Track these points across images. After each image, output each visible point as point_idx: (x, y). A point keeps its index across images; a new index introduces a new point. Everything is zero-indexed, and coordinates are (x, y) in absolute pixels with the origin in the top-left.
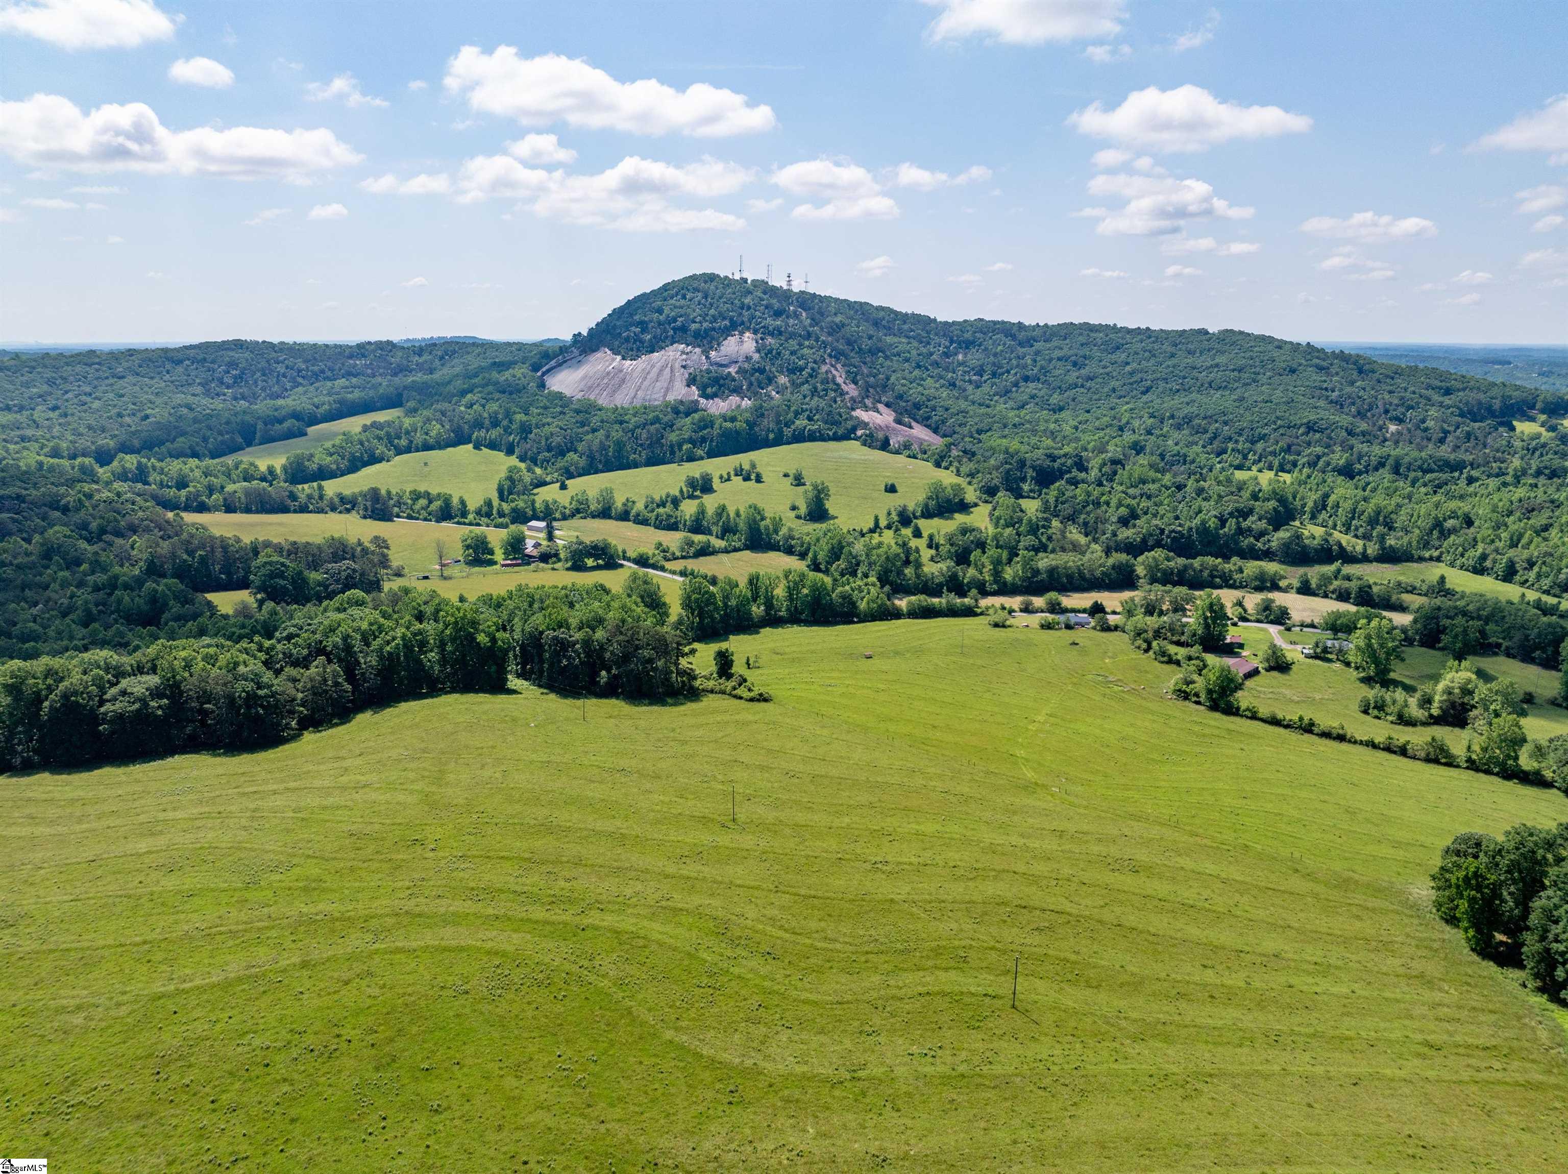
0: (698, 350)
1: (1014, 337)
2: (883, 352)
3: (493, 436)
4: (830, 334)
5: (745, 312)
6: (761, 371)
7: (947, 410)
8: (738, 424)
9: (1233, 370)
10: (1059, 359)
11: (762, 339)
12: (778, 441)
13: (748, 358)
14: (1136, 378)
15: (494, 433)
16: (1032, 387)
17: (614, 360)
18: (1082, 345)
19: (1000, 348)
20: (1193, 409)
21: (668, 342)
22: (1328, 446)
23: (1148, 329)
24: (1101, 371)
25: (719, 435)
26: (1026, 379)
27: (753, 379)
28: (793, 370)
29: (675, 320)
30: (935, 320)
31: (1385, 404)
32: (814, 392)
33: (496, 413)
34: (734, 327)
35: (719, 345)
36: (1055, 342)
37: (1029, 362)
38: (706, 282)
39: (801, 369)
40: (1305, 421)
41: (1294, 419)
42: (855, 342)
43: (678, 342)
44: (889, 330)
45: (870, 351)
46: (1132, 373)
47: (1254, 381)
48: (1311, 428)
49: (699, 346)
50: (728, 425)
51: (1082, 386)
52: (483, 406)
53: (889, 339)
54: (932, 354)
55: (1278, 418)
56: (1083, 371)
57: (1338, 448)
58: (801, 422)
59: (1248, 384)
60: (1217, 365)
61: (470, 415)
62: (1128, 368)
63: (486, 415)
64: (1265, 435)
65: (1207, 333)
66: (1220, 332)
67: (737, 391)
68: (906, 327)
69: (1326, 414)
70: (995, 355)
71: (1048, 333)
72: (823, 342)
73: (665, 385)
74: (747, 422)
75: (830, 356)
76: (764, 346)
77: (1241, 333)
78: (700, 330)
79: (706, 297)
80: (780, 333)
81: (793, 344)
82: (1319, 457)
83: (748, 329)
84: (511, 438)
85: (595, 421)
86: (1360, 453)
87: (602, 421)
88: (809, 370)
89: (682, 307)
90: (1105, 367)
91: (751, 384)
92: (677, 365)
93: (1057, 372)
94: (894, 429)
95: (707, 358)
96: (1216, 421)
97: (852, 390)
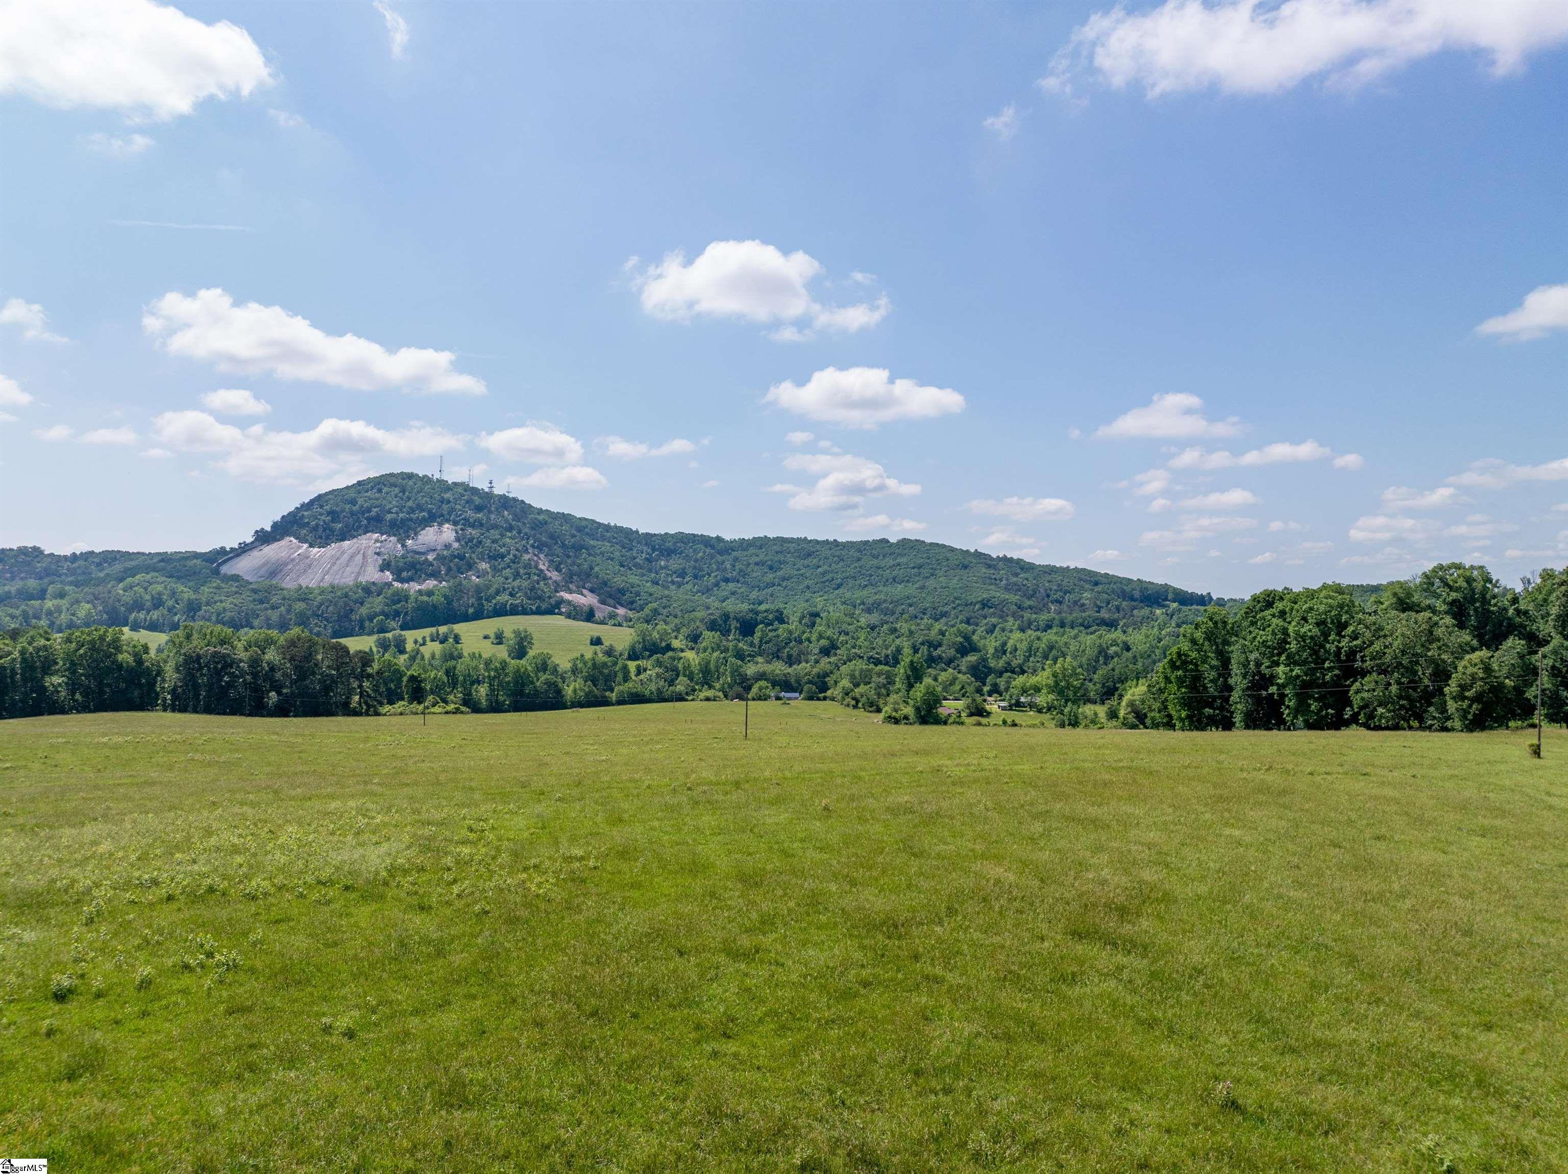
0: (393, 539)
1: (713, 547)
2: (587, 549)
3: (155, 617)
4: (533, 528)
5: (445, 507)
6: (461, 557)
7: (651, 595)
8: (435, 598)
9: (913, 568)
10: (757, 564)
11: (462, 529)
12: (478, 615)
13: (447, 546)
14: (828, 577)
15: (155, 615)
16: (731, 585)
17: (299, 547)
18: (777, 552)
19: (700, 554)
20: (882, 597)
21: (360, 531)
22: (1001, 617)
23: (835, 540)
24: (796, 572)
25: (415, 609)
26: (727, 580)
27: (452, 565)
28: (494, 557)
29: (369, 510)
30: (637, 532)
31: (1046, 590)
32: (517, 575)
33: (160, 594)
34: (432, 518)
35: (416, 534)
36: (752, 550)
37: (728, 566)
38: (403, 479)
39: (503, 557)
40: (980, 599)
41: (971, 598)
42: (558, 537)
43: (373, 531)
44: (593, 536)
45: (573, 547)
46: (824, 574)
47: (932, 575)
48: (985, 604)
49: (395, 535)
50: (425, 598)
51: (779, 585)
52: (146, 589)
53: (592, 542)
54: (635, 558)
55: (956, 598)
56: (779, 573)
57: (1010, 619)
58: (504, 598)
59: (927, 578)
60: (899, 565)
61: (128, 598)
62: (820, 570)
63: (148, 597)
64: (947, 612)
65: (888, 541)
66: (899, 541)
67: (435, 575)
68: (608, 535)
69: (998, 594)
70: (696, 561)
71: (744, 545)
72: (526, 534)
73: (357, 570)
74: (446, 597)
75: (533, 546)
76: (464, 536)
77: (917, 541)
78: (396, 520)
79: (403, 492)
80: (482, 525)
81: (495, 534)
82: (994, 626)
83: (448, 521)
84: (176, 618)
85: (274, 600)
86: (1029, 620)
87: (284, 599)
88: (511, 556)
89: (377, 499)
90: (799, 570)
91: (449, 570)
92: (370, 552)
93: (755, 574)
94: (598, 608)
95: (403, 546)
96: (902, 604)
97: (555, 575)
